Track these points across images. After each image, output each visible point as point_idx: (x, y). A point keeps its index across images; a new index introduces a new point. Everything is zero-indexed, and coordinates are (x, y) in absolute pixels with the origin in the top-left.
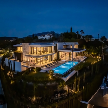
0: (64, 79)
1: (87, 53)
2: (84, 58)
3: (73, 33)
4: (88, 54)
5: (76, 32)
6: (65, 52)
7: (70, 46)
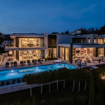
7: (87, 40)
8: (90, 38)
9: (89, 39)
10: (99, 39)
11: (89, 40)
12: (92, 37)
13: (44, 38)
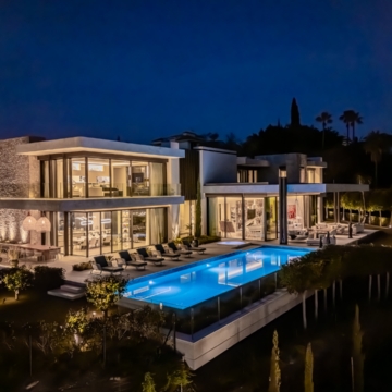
0: (182, 344)
1: (376, 214)
2: (359, 233)
3: (306, 127)
4: (382, 220)
5: (318, 119)
6: (241, 195)
8: (288, 167)
9: (283, 169)
10: (309, 169)
11: (284, 172)
13: (167, 160)
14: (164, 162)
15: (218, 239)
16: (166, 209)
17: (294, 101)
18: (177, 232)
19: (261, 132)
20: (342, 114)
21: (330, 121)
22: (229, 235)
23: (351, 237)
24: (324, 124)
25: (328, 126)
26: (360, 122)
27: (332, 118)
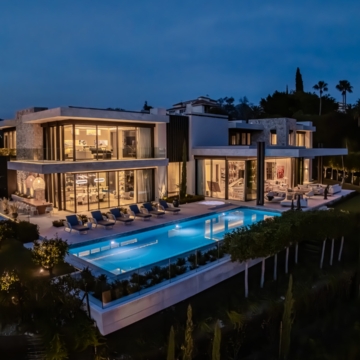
2: (335, 193)
5: (316, 87)
6: (224, 158)
7: (268, 137)
8: (278, 131)
9: (274, 132)
10: (299, 132)
11: (275, 136)
12: (285, 126)
13: (154, 125)
14: (152, 127)
15: (202, 199)
16: (153, 170)
17: (298, 70)
18: (164, 191)
19: (269, 97)
20: (338, 84)
21: (326, 89)
22: (214, 193)
23: (326, 198)
24: (321, 92)
25: (325, 93)
26: (350, 91)
27: (327, 87)
